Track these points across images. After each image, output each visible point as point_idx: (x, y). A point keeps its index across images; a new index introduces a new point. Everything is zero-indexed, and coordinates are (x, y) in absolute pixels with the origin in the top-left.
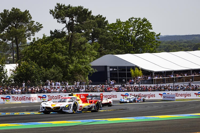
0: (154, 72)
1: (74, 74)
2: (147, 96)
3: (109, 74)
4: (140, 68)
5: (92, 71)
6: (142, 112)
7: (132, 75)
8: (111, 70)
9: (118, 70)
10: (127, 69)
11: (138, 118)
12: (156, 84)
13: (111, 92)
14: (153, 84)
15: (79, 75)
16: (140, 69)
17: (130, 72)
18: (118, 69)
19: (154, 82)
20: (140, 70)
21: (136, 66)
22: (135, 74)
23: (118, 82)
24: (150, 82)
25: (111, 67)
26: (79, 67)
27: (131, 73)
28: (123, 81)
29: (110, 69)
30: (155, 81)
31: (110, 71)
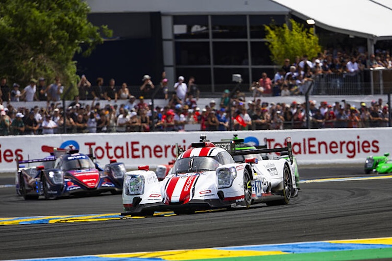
0: (372, 40)
1: (12, 51)
2: (344, 146)
3: (169, 50)
4: (310, 22)
5: (93, 35)
6: (319, 223)
7: (273, 52)
8: (181, 29)
9: (210, 31)
10: (251, 27)
11: (297, 246)
12: (384, 94)
13: (180, 132)
14: (367, 92)
15: (36, 55)
16: (311, 26)
17: (267, 39)
18: (210, 27)
19: (372, 83)
20: (308, 32)
21: (293, 11)
22: (286, 50)
23: (213, 86)
24: (357, 86)
25: (178, 19)
26: (35, 21)
27: (269, 43)
28: (234, 80)
29: (176, 27)
30: (376, 80)
31: (177, 36)
